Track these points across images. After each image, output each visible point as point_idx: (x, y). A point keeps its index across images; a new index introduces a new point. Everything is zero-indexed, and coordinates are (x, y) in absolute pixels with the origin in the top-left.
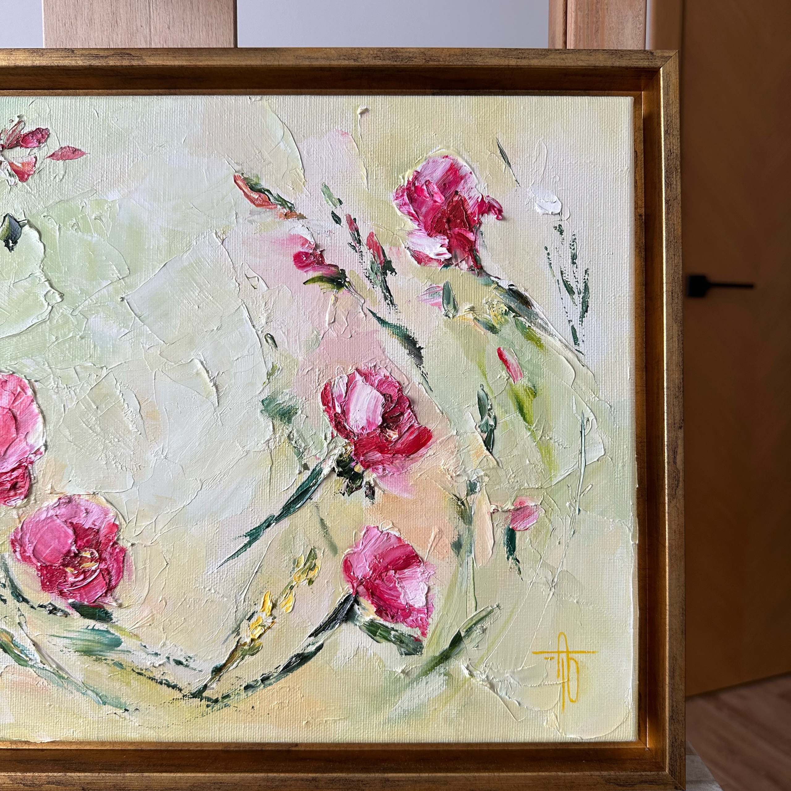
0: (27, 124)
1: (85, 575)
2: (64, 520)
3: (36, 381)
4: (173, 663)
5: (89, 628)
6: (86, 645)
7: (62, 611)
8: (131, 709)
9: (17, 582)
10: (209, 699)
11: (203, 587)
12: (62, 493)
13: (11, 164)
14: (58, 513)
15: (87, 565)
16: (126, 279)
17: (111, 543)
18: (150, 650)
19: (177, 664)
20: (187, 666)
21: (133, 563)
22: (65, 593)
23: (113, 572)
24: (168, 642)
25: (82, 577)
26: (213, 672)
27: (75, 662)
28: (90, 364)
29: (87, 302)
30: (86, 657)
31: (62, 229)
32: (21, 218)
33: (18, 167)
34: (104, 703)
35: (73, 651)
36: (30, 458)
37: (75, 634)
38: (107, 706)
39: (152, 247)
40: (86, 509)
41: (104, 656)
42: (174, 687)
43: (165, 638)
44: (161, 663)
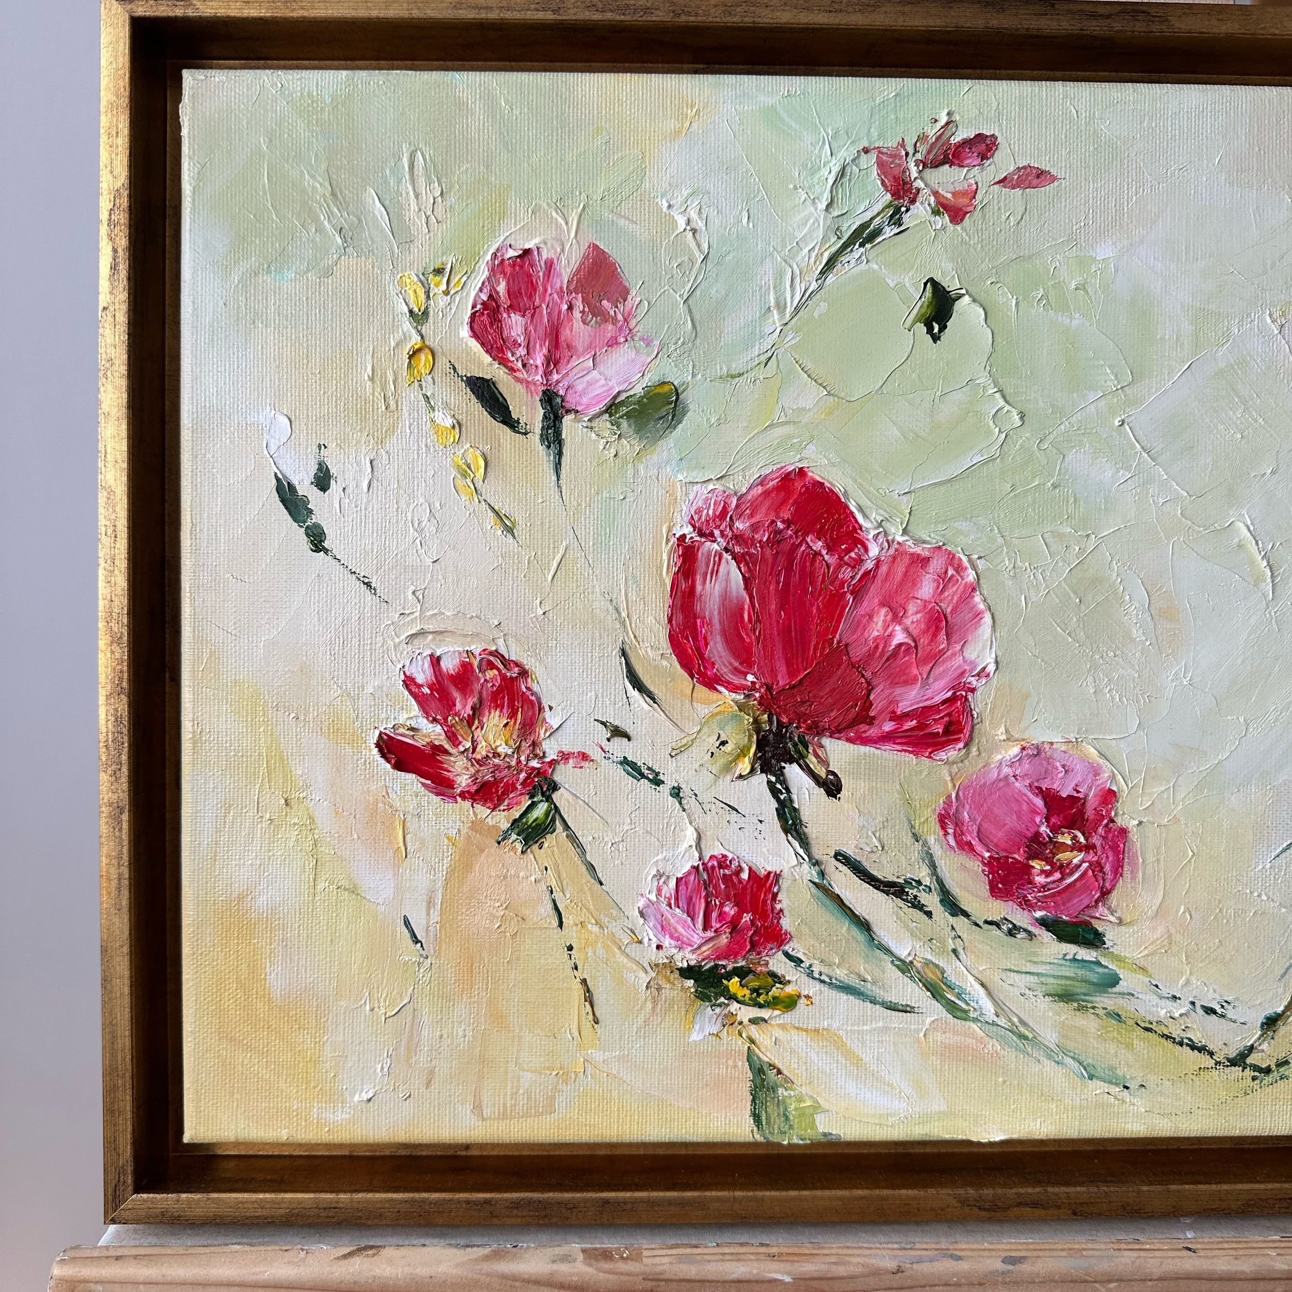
0: (960, 127)
1: (1061, 873)
2: (1027, 782)
3: (980, 558)
4: (1200, 1011)
5: (1068, 957)
6: (1062, 985)
7: (1025, 930)
8: (1133, 1085)
9: (950, 884)
10: (1256, 1068)
11: (1248, 891)
12: (1024, 740)
13: (936, 193)
14: (1017, 773)
15: (1063, 856)
16: (1126, 389)
17: (1105, 821)
18: (1164, 991)
19: (1207, 1013)
20: (1223, 1016)
21: (1139, 853)
22: (1029, 900)
23: (1107, 868)
24: (1193, 980)
25: (1057, 875)
26: (1263, 1024)
27: (1045, 1011)
28: (1069, 530)
29: (1062, 427)
30: (1062, 1004)
31: (1022, 305)
32: (951, 284)
33: (946, 198)
34: (1091, 1077)
35: (1040, 995)
36: (969, 683)
37: (1044, 967)
38: (1095, 1080)
39: (1167, 337)
40: (1063, 766)
41: (1092, 1002)
42: (1202, 1049)
43: (1188, 972)
44: (1183, 1011)
